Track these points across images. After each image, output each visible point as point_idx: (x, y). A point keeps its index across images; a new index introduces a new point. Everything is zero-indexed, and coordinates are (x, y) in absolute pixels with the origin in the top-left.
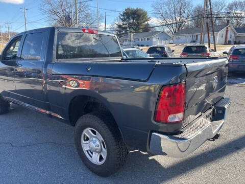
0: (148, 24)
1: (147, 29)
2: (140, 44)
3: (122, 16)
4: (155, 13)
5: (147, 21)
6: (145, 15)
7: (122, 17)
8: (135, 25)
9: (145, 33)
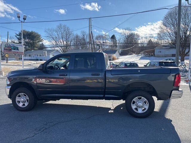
0: (42, 44)
1: (42, 48)
2: (39, 59)
3: (18, 35)
4: (47, 37)
5: (41, 41)
6: (40, 37)
7: (18, 37)
8: (31, 44)
9: (40, 51)
